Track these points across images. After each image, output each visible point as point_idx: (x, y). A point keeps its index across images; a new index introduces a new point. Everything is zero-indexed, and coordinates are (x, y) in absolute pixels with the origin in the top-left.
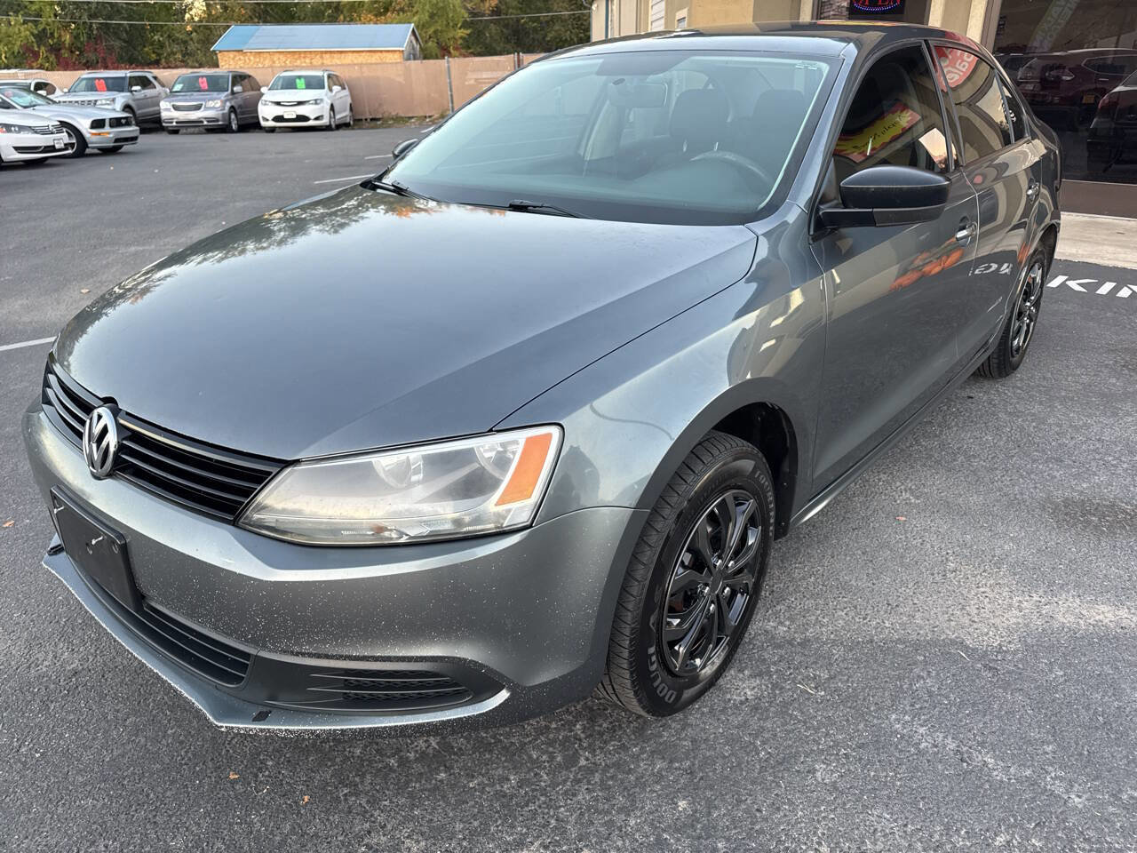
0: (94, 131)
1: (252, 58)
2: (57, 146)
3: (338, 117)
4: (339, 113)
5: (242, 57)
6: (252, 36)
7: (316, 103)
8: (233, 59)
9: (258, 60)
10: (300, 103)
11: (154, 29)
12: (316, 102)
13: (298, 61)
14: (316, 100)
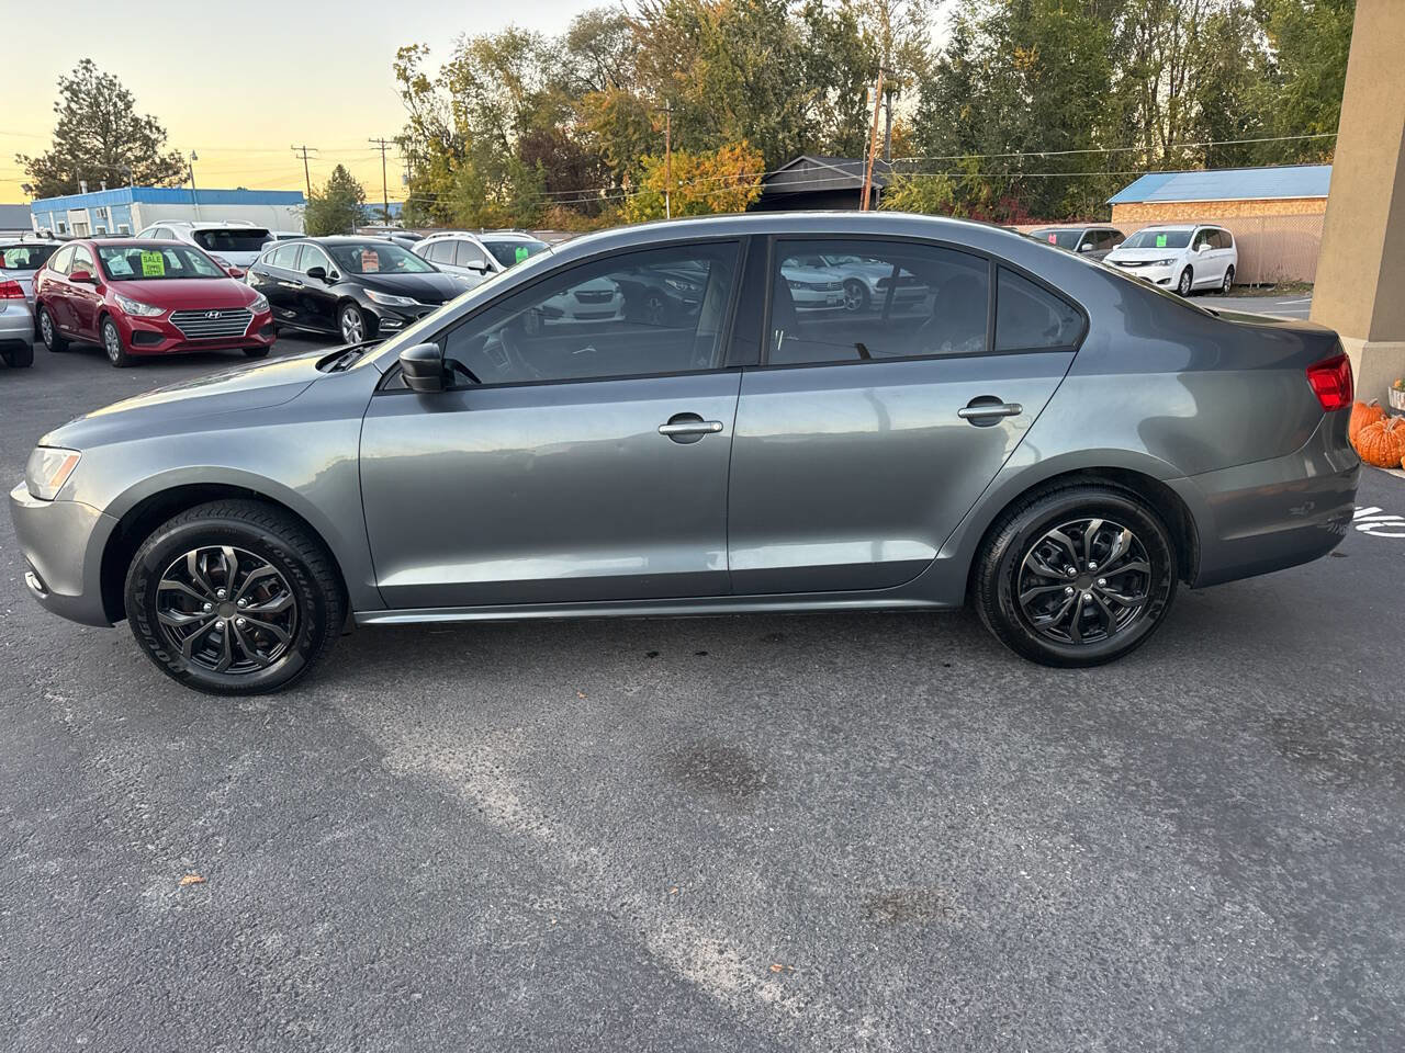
0: (879, 289)
1: (1151, 210)
2: (829, 302)
3: (1195, 281)
4: (1199, 277)
5: (1139, 210)
6: (1163, 185)
7: (1166, 264)
8: (1129, 212)
9: (1157, 213)
10: (1145, 264)
11: (1071, 180)
12: (1166, 262)
13: (1207, 214)
14: (1166, 261)
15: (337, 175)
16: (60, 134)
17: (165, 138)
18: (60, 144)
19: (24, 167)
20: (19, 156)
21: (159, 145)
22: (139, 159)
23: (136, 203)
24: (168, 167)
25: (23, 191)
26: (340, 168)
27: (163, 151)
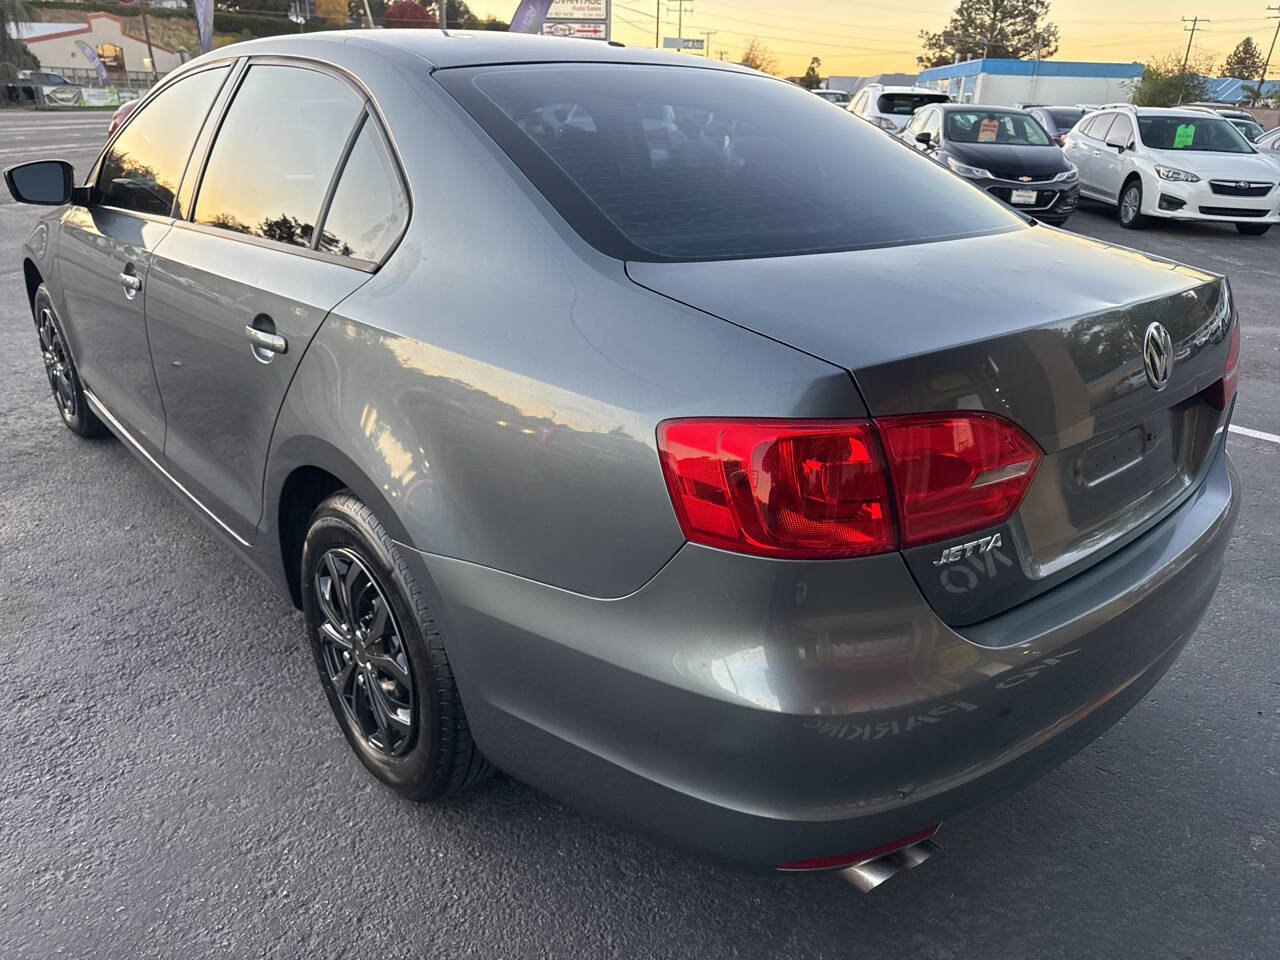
15: (1241, 49)
16: (960, 12)
17: (1046, 13)
18: (956, 20)
19: (923, 41)
20: (922, 31)
21: (1039, 19)
22: (1016, 33)
23: (982, 74)
24: (1041, 40)
25: (917, 61)
26: (1248, 42)
27: (1040, 25)
